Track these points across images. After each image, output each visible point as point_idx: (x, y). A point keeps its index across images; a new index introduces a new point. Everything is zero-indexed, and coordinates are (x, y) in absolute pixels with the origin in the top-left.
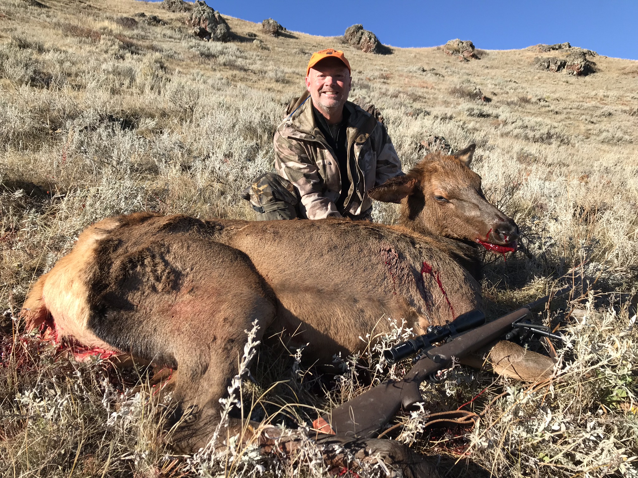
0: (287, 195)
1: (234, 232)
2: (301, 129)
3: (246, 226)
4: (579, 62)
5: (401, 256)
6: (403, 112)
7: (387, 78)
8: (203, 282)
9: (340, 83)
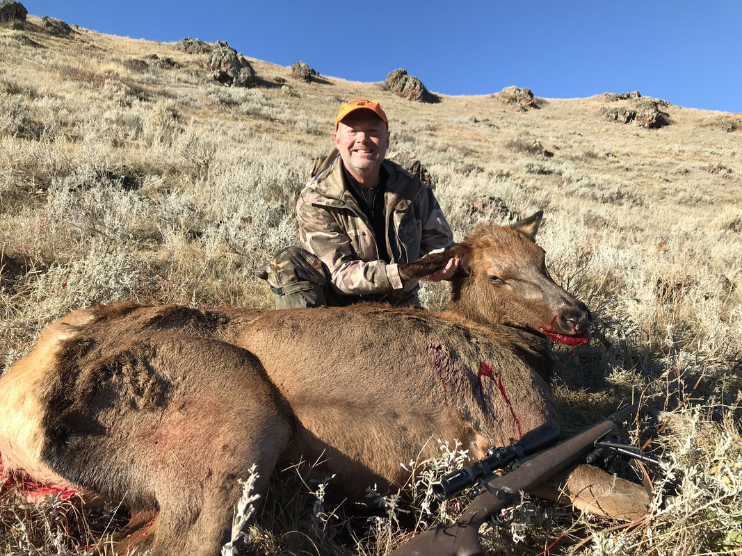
0: (313, 273)
1: (242, 326)
2: (328, 193)
3: (258, 318)
4: (650, 113)
5: (454, 355)
6: (453, 169)
7: (434, 129)
8: (198, 395)
9: (374, 140)
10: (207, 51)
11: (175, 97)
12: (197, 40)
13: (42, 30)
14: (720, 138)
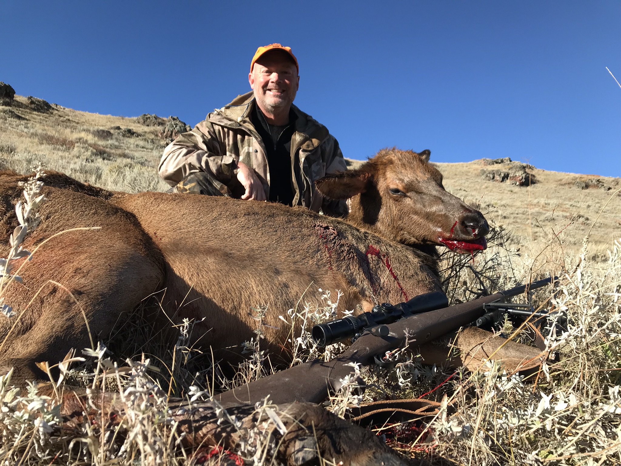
4: (520, 174)
5: (341, 235)
10: (162, 124)
11: (132, 158)
12: (153, 115)
13: (26, 107)
14: (577, 194)
